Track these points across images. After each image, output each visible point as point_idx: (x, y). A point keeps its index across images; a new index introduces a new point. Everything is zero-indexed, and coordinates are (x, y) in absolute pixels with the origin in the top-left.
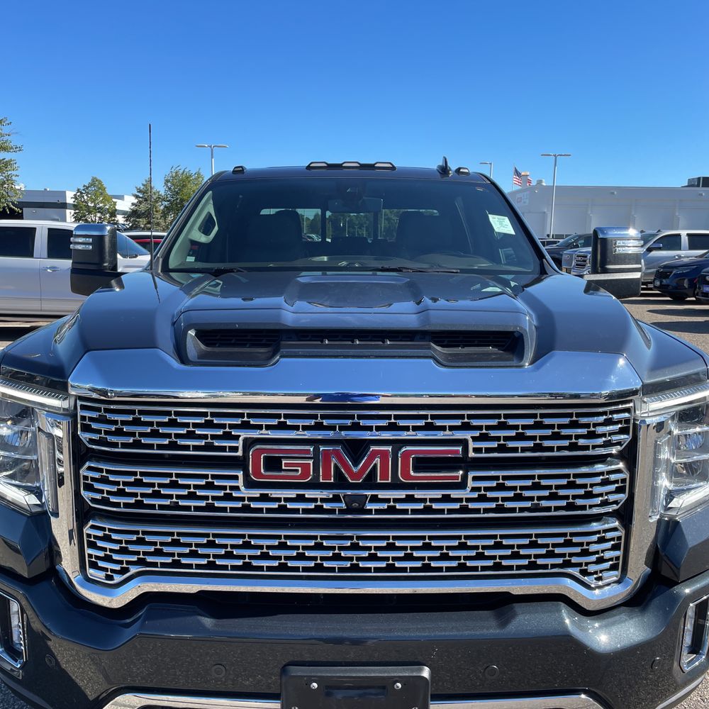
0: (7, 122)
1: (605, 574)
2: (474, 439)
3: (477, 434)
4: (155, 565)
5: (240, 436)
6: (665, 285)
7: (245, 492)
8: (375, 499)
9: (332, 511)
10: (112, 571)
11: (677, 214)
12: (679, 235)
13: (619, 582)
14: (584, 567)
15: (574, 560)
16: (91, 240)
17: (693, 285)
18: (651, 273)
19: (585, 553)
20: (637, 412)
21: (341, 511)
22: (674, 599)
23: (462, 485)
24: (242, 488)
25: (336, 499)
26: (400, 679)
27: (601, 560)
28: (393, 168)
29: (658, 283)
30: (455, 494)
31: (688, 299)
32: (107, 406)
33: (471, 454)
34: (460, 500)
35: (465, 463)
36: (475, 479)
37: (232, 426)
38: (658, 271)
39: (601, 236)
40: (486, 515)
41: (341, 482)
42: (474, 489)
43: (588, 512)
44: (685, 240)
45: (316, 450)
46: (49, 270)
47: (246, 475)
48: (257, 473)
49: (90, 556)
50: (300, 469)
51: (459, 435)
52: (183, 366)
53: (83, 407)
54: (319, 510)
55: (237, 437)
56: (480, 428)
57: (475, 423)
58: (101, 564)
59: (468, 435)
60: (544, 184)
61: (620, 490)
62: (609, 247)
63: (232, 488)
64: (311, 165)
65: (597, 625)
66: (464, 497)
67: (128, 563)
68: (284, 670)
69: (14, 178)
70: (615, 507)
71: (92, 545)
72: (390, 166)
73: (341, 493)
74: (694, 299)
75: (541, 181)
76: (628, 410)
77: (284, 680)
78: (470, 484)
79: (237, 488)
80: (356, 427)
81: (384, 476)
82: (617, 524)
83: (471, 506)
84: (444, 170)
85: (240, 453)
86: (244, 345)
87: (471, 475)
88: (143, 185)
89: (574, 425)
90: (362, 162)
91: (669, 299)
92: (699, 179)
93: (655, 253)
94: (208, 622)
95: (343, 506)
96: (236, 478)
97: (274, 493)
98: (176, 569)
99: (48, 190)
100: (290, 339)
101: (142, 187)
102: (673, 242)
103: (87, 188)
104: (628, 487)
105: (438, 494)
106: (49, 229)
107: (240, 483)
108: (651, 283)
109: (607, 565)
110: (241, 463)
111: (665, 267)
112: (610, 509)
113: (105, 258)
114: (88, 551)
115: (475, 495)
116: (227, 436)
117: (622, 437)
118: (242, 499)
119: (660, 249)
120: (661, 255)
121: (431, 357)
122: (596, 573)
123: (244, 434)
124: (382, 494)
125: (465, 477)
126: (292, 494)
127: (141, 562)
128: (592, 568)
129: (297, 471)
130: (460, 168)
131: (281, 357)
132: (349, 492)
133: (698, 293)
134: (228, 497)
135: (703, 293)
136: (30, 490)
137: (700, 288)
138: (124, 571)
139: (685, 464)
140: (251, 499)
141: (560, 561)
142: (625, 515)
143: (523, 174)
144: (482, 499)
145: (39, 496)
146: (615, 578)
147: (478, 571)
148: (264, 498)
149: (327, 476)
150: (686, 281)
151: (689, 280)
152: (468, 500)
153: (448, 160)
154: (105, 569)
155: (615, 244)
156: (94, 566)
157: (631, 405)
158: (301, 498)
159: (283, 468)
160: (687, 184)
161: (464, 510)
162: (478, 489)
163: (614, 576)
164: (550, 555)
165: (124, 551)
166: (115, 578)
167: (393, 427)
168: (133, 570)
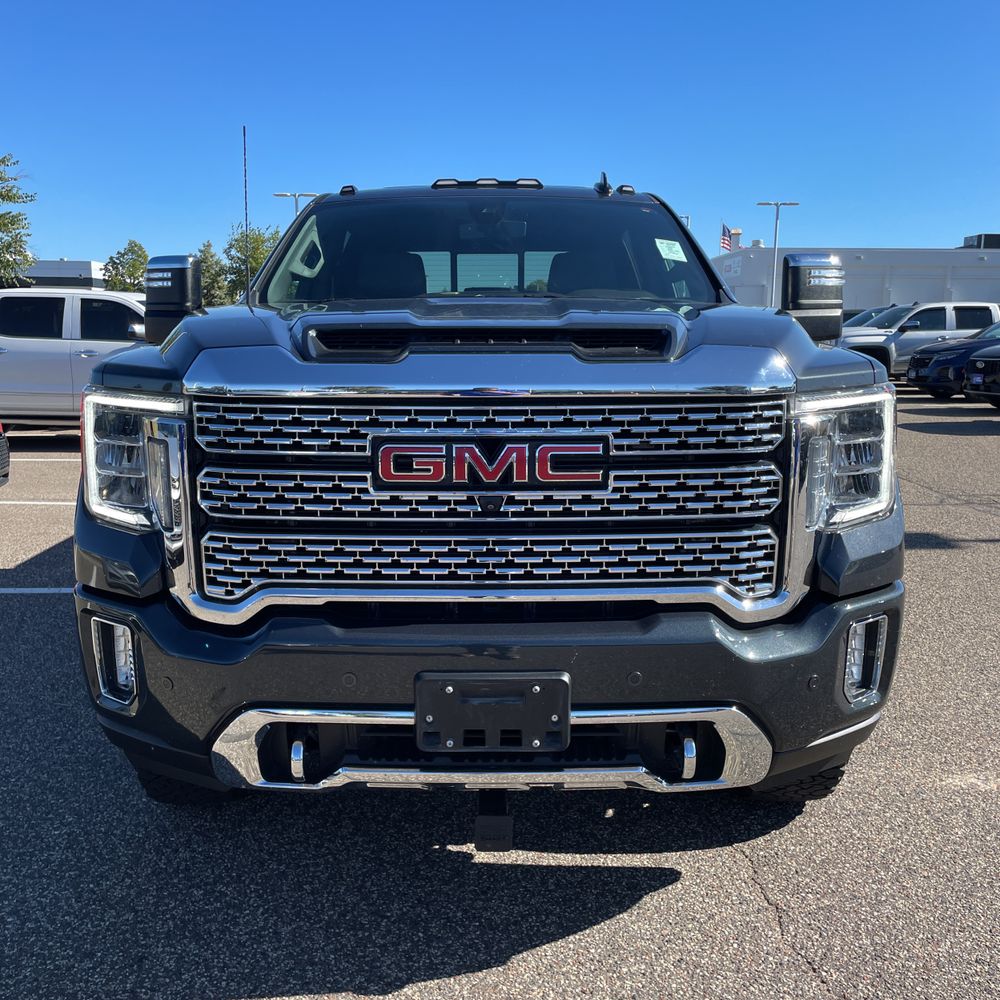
0: (12, 161)
1: (758, 586)
2: (616, 436)
3: (618, 430)
4: (278, 576)
5: (367, 434)
6: (922, 377)
7: (375, 495)
8: (511, 501)
9: (466, 514)
10: (233, 585)
11: (949, 287)
12: (943, 309)
13: (773, 595)
14: (734, 576)
15: (723, 568)
16: (170, 275)
17: (959, 376)
18: (905, 362)
19: (736, 560)
20: (792, 412)
21: (476, 514)
22: (835, 614)
23: (603, 486)
24: (371, 490)
25: (470, 501)
26: (539, 682)
27: (752, 570)
28: (540, 186)
29: (913, 375)
30: (596, 495)
31: (955, 396)
32: (225, 405)
33: (613, 453)
34: (601, 502)
35: (606, 463)
36: (617, 478)
37: (360, 424)
38: (913, 358)
39: (792, 264)
40: (629, 518)
41: (475, 483)
42: (615, 490)
43: (738, 515)
44: (951, 316)
45: (449, 450)
46: (83, 356)
47: (375, 477)
48: (387, 474)
49: (208, 571)
50: (432, 468)
51: (598, 432)
52: (305, 364)
53: (200, 409)
54: (452, 513)
55: (365, 436)
56: (621, 424)
57: (616, 418)
58: (220, 579)
59: (608, 431)
60: (763, 246)
61: (771, 494)
62: (802, 277)
63: (361, 491)
64: (439, 183)
65: (746, 639)
66: (605, 498)
67: (251, 575)
68: (418, 677)
69: (24, 238)
70: (767, 512)
71: (211, 559)
72: (535, 183)
73: (476, 495)
74: (963, 396)
75: (758, 242)
76: (779, 407)
77: (418, 684)
78: (612, 484)
79: (365, 491)
80: (491, 424)
81: (521, 475)
82: (769, 531)
83: (613, 508)
84: (603, 188)
85: (368, 453)
86: (370, 347)
87: (612, 474)
88: (201, 251)
89: (721, 421)
90: (500, 180)
91: (929, 396)
92: (980, 236)
93: (909, 335)
94: (337, 631)
95: (478, 508)
96: (364, 479)
97: (406, 495)
98: (301, 579)
99: (66, 260)
100: (418, 340)
101: (199, 254)
102: (934, 318)
103: (123, 255)
104: (782, 490)
105: (577, 495)
106: (82, 299)
107: (368, 485)
108: (904, 375)
109: (759, 575)
110: (369, 464)
111: (923, 352)
112: (762, 513)
113: (187, 296)
114: (205, 566)
115: (618, 496)
116: (355, 435)
117: (774, 436)
118: (371, 502)
119: (916, 328)
120: (919, 337)
121: (570, 352)
122: (747, 583)
123: (372, 433)
124: (518, 495)
125: (606, 477)
126: (424, 496)
127: (264, 574)
128: (743, 578)
129: (429, 470)
130: (623, 186)
131: (411, 353)
132: (484, 493)
133: (965, 386)
134: (356, 501)
135: (972, 385)
136: (137, 510)
137: (968, 379)
138: (246, 584)
139: (853, 476)
140: (380, 502)
141: (708, 568)
142: (779, 521)
143: (733, 232)
144: (624, 500)
145: (148, 514)
146: (768, 592)
147: (621, 578)
148: (395, 501)
149: (460, 475)
150: (951, 370)
151: (955, 370)
152: (610, 501)
153: (607, 176)
154: (225, 584)
155: (810, 273)
156: (213, 582)
157: (784, 401)
158: (433, 501)
159: (415, 467)
160: (962, 245)
161: (605, 512)
162: (620, 490)
163: (766, 588)
164: (698, 562)
165: (245, 562)
166: (236, 592)
167: (529, 424)
168: (255, 583)
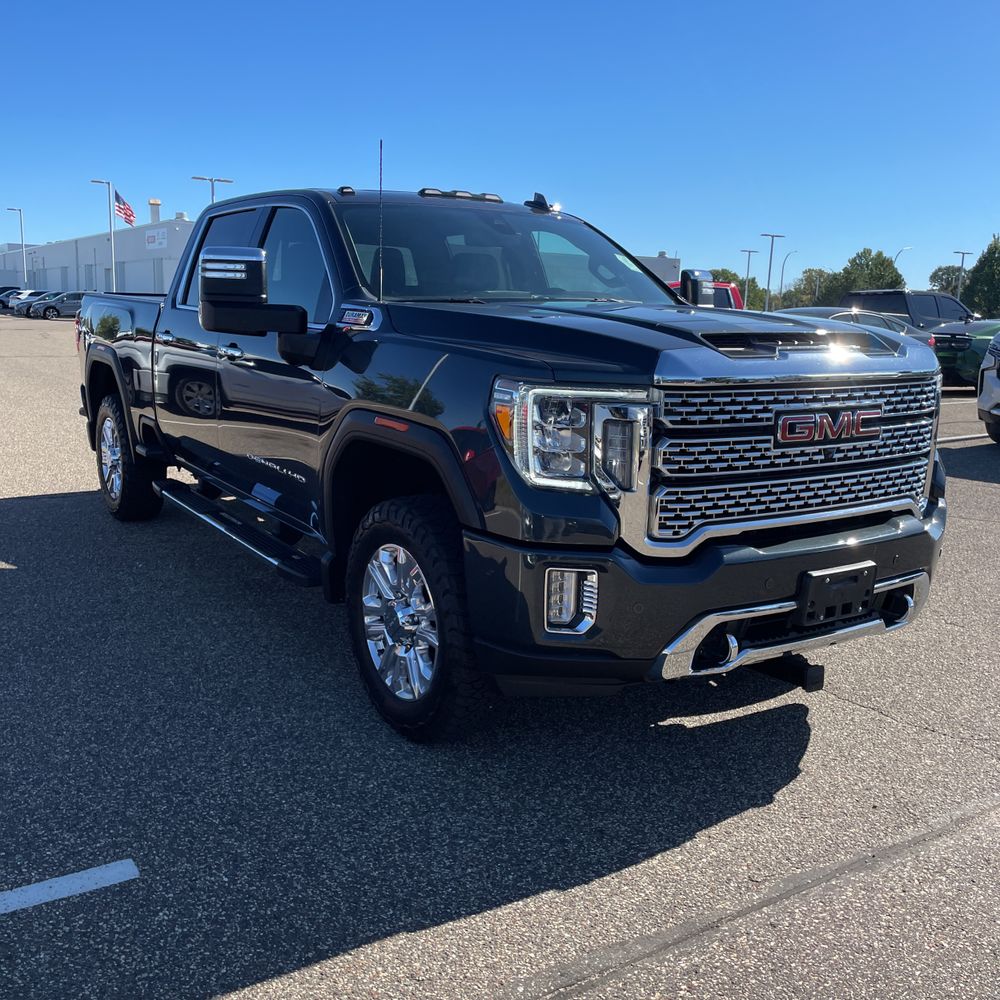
2: (885, 404)
3: (886, 400)
4: (711, 517)
5: (773, 409)
7: (773, 452)
8: (839, 451)
9: (817, 462)
10: (680, 527)
14: (917, 490)
15: (914, 486)
16: (244, 267)
19: (919, 480)
21: (822, 461)
23: (878, 437)
24: (772, 449)
25: (820, 452)
26: (866, 569)
28: (501, 202)
30: (874, 443)
33: (883, 415)
34: (875, 448)
36: (883, 432)
37: (768, 402)
39: (691, 278)
41: (826, 439)
42: (882, 439)
47: (776, 439)
48: (784, 437)
49: (660, 519)
50: (806, 431)
51: (879, 401)
53: (667, 396)
54: (810, 461)
55: (771, 410)
56: (887, 396)
57: (885, 393)
58: (670, 523)
59: (882, 401)
63: (766, 449)
66: (878, 444)
67: (695, 518)
71: (664, 509)
73: (822, 447)
79: (769, 449)
80: (833, 399)
81: (848, 432)
83: (880, 451)
84: (539, 207)
85: (772, 422)
87: (882, 429)
95: (822, 457)
96: (768, 441)
97: (789, 451)
98: (726, 517)
105: (866, 444)
107: (771, 445)
110: (771, 430)
114: (659, 515)
115: (882, 443)
116: (765, 410)
118: (771, 457)
123: (775, 408)
124: (842, 446)
125: (880, 431)
126: (798, 450)
127: (703, 516)
129: (805, 433)
132: (826, 447)
134: (762, 457)
138: (691, 525)
140: (775, 457)
147: (877, 497)
148: (783, 455)
149: (820, 435)
152: (879, 447)
154: (673, 527)
155: (702, 285)
156: (664, 526)
158: (802, 454)
159: (797, 431)
161: (876, 454)
162: (884, 439)
165: (691, 509)
166: (682, 532)
167: (850, 398)
168: (697, 523)
